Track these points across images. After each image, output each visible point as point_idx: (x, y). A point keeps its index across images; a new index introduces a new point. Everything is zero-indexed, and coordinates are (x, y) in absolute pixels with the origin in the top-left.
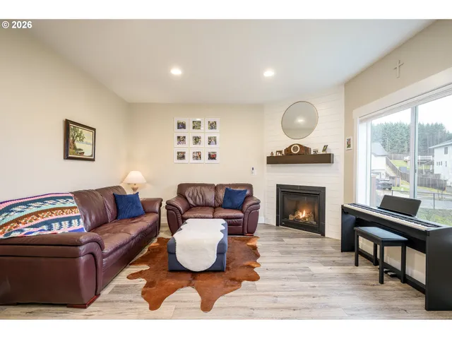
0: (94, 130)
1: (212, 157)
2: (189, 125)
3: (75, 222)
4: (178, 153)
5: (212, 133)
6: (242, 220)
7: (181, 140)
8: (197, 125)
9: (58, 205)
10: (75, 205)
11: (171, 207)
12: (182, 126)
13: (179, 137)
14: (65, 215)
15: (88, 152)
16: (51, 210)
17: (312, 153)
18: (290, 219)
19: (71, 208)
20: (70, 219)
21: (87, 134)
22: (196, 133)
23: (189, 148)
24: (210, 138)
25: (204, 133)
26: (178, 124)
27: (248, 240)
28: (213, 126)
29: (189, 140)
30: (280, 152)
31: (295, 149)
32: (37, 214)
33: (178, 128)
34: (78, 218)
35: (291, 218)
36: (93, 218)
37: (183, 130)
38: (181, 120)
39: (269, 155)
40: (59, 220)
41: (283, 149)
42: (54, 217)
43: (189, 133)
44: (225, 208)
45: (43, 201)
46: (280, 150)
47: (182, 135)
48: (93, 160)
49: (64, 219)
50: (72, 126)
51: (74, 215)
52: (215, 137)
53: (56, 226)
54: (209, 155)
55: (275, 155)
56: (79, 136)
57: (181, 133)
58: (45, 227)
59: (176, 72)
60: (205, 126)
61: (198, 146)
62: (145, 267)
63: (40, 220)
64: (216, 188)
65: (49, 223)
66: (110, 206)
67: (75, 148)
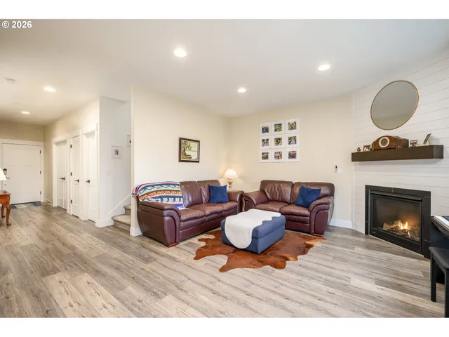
0: (199, 141)
1: (292, 155)
2: (272, 129)
3: (177, 199)
4: (263, 154)
5: (293, 133)
6: (308, 218)
7: (265, 142)
8: (278, 127)
9: (169, 188)
10: (180, 189)
11: (247, 199)
12: (265, 130)
13: (263, 140)
14: (171, 195)
15: (194, 157)
16: (164, 191)
17: (410, 146)
18: (384, 229)
19: (176, 191)
20: (174, 197)
21: (194, 146)
22: (278, 134)
23: (272, 149)
24: (290, 139)
25: (285, 134)
26: (263, 129)
27: (310, 239)
28: (293, 127)
29: (272, 142)
30: (368, 147)
31: (384, 142)
32: (156, 192)
33: (263, 132)
34: (180, 197)
35: (386, 227)
36: (190, 199)
37: (266, 134)
38: (265, 125)
39: (355, 151)
40: (168, 197)
41: (370, 143)
42: (165, 195)
43: (271, 136)
44: (297, 205)
45: (161, 185)
46: (367, 144)
47: (265, 138)
48: (198, 162)
49: (171, 197)
50: (183, 141)
51: (177, 195)
52: (295, 137)
53: (165, 200)
54: (290, 154)
55: (362, 151)
56: (188, 147)
57: (265, 136)
58: (160, 199)
59: (242, 90)
60: (285, 127)
61: (279, 146)
62: (212, 237)
63: (158, 195)
64: (293, 185)
65: (161, 197)
66: (205, 193)
67: (185, 155)
